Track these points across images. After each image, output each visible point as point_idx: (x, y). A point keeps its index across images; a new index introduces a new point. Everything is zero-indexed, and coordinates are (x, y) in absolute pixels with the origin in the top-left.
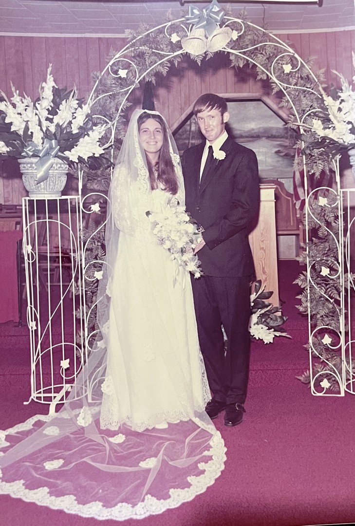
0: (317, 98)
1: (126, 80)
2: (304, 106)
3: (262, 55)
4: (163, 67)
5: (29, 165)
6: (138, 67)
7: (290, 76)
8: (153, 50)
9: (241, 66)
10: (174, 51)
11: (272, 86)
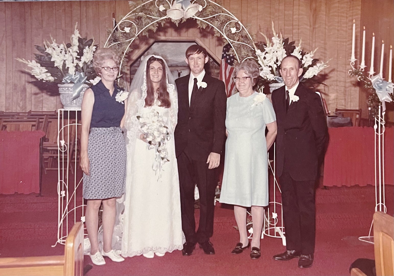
0: (251, 51)
1: (129, 34)
2: (243, 54)
3: (217, 21)
4: (154, 26)
5: (66, 88)
6: (137, 26)
7: (235, 35)
8: (148, 16)
9: (204, 28)
10: (161, 17)
11: (224, 41)
